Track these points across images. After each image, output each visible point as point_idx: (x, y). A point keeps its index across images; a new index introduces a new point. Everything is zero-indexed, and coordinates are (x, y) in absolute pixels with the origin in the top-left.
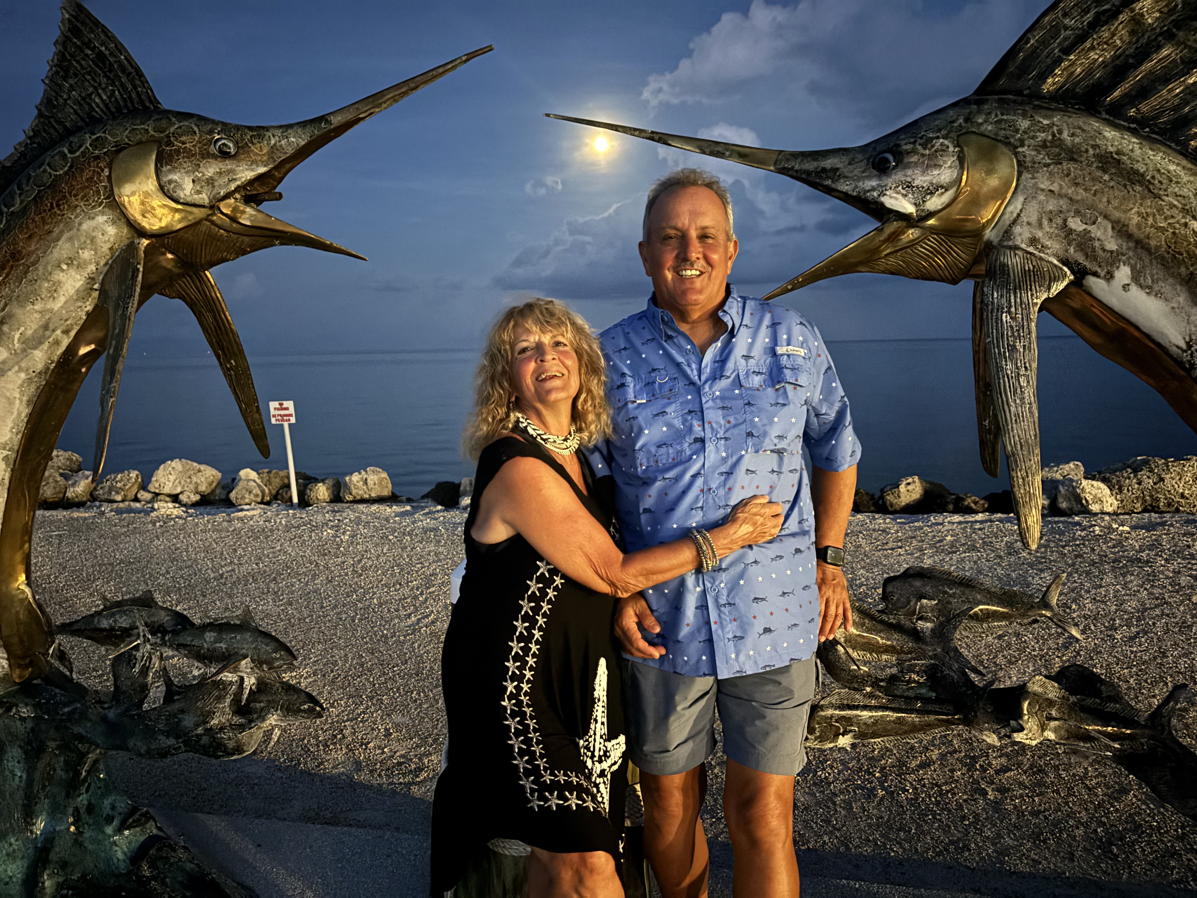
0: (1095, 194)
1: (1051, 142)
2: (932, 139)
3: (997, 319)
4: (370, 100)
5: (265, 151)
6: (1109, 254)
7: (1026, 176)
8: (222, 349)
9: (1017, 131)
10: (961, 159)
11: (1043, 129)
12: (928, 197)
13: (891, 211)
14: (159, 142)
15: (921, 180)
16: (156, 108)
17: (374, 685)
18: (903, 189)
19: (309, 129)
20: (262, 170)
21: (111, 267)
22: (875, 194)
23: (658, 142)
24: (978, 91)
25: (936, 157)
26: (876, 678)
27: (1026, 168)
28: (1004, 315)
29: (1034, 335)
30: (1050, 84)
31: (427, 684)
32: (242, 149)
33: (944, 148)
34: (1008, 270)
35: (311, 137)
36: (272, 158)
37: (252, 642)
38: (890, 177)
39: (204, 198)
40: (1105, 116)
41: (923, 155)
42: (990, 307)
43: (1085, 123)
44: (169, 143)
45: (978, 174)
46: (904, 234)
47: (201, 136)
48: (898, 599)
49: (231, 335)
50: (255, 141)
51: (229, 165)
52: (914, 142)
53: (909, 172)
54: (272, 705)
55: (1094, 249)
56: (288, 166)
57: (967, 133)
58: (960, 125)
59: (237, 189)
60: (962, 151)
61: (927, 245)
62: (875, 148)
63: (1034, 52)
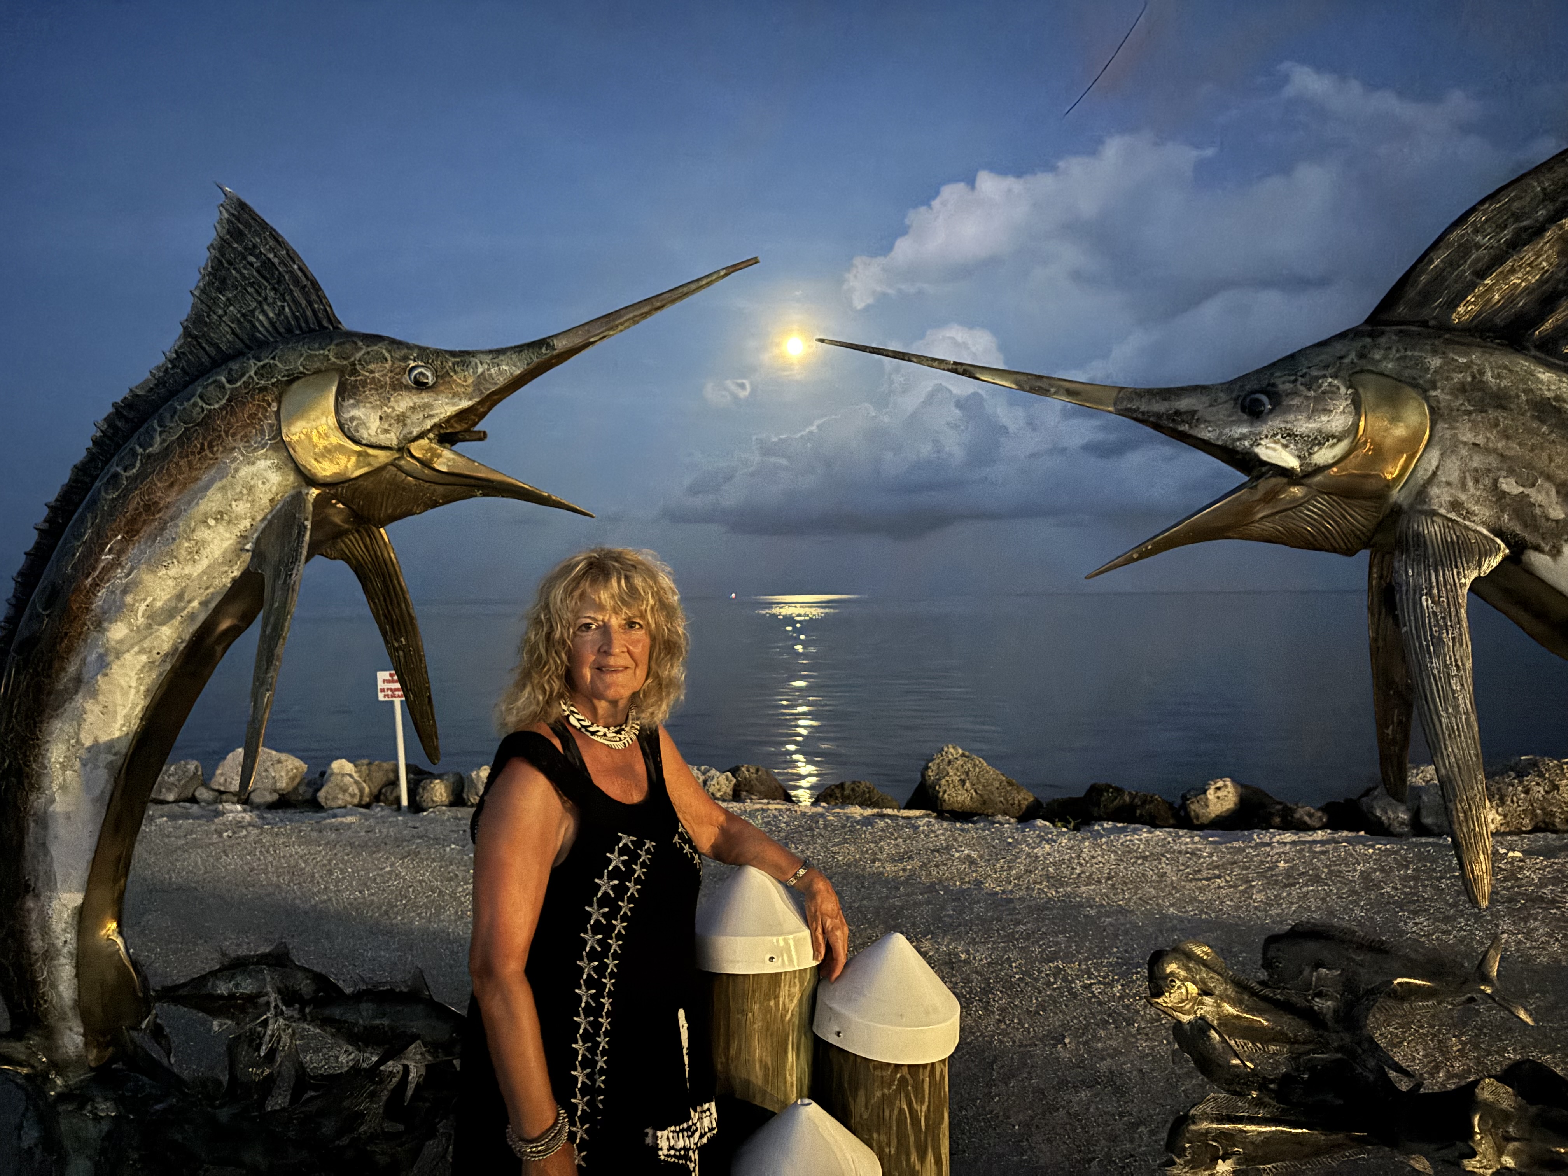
0: (1532, 450)
1: (1471, 385)
2: (1317, 378)
3: (1414, 602)
5: (470, 380)
6: (1554, 524)
7: (1440, 426)
8: (391, 624)
9: (1426, 370)
10: (1357, 404)
11: (1461, 369)
12: (1316, 448)
13: (1265, 463)
14: (341, 371)
15: (1306, 427)
16: (336, 328)
18: (1283, 437)
19: (524, 354)
20: (465, 404)
21: (270, 523)
22: (1247, 443)
23: (961, 374)
24: (1370, 321)
25: (1325, 400)
26: (1265, 1078)
27: (1442, 416)
28: (1424, 598)
29: (1465, 624)
30: (1462, 314)
32: (442, 377)
33: (1334, 389)
34: (1425, 541)
35: (527, 365)
36: (480, 390)
37: (424, 1019)
38: (1266, 422)
39: (392, 439)
40: (1533, 353)
41: (1307, 398)
42: (1404, 588)
43: (1511, 362)
44: (354, 372)
45: (1379, 422)
46: (1284, 491)
47: (393, 363)
48: (1285, 967)
49: (403, 605)
50: (458, 369)
51: (425, 398)
52: (1295, 381)
53: (1291, 417)
55: (1534, 516)
57: (1362, 371)
58: (1352, 362)
59: (433, 428)
60: (1356, 393)
61: (1315, 507)
62: (1242, 386)
63: (1439, 277)
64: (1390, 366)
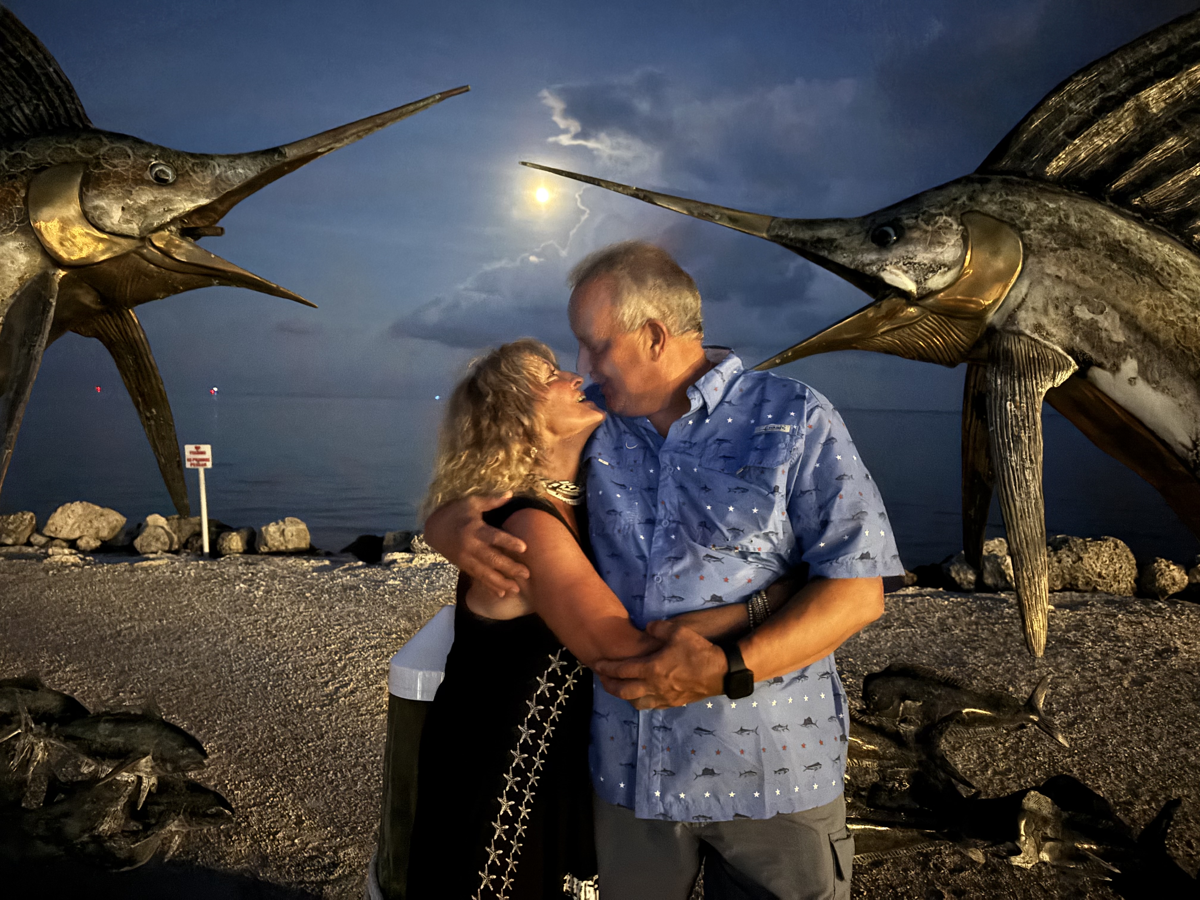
0: (1103, 282)
1: (1058, 227)
2: (935, 215)
3: (1001, 406)
4: (331, 134)
5: (208, 181)
6: (1116, 346)
7: (1031, 260)
8: (142, 395)
9: (1023, 213)
10: (965, 239)
11: (1049, 213)
12: (930, 275)
13: (890, 287)
14: (86, 164)
15: (923, 257)
16: (86, 126)
17: (286, 763)
18: (904, 264)
19: (260, 161)
20: (203, 202)
21: (19, 299)
23: (643, 199)
24: (979, 170)
25: (940, 234)
26: (858, 787)
27: (1033, 252)
28: (1008, 403)
29: (1039, 426)
30: (1054, 167)
31: (344, 763)
32: (182, 177)
33: (948, 225)
34: (1012, 356)
35: (261, 169)
36: (216, 189)
37: (155, 737)
38: (890, 252)
39: (134, 228)
40: (1109, 203)
41: (926, 232)
42: (993, 395)
43: (1091, 210)
44: (98, 166)
45: (983, 255)
46: (902, 312)
47: (135, 161)
48: (880, 699)
49: (154, 381)
50: (198, 170)
51: (166, 194)
52: (916, 218)
53: (911, 248)
54: (173, 810)
55: (1100, 339)
56: (233, 199)
57: (971, 212)
58: (964, 203)
59: (173, 221)
60: (966, 230)
61: (926, 324)
62: (874, 220)
63: (1038, 134)
64: (994, 208)
